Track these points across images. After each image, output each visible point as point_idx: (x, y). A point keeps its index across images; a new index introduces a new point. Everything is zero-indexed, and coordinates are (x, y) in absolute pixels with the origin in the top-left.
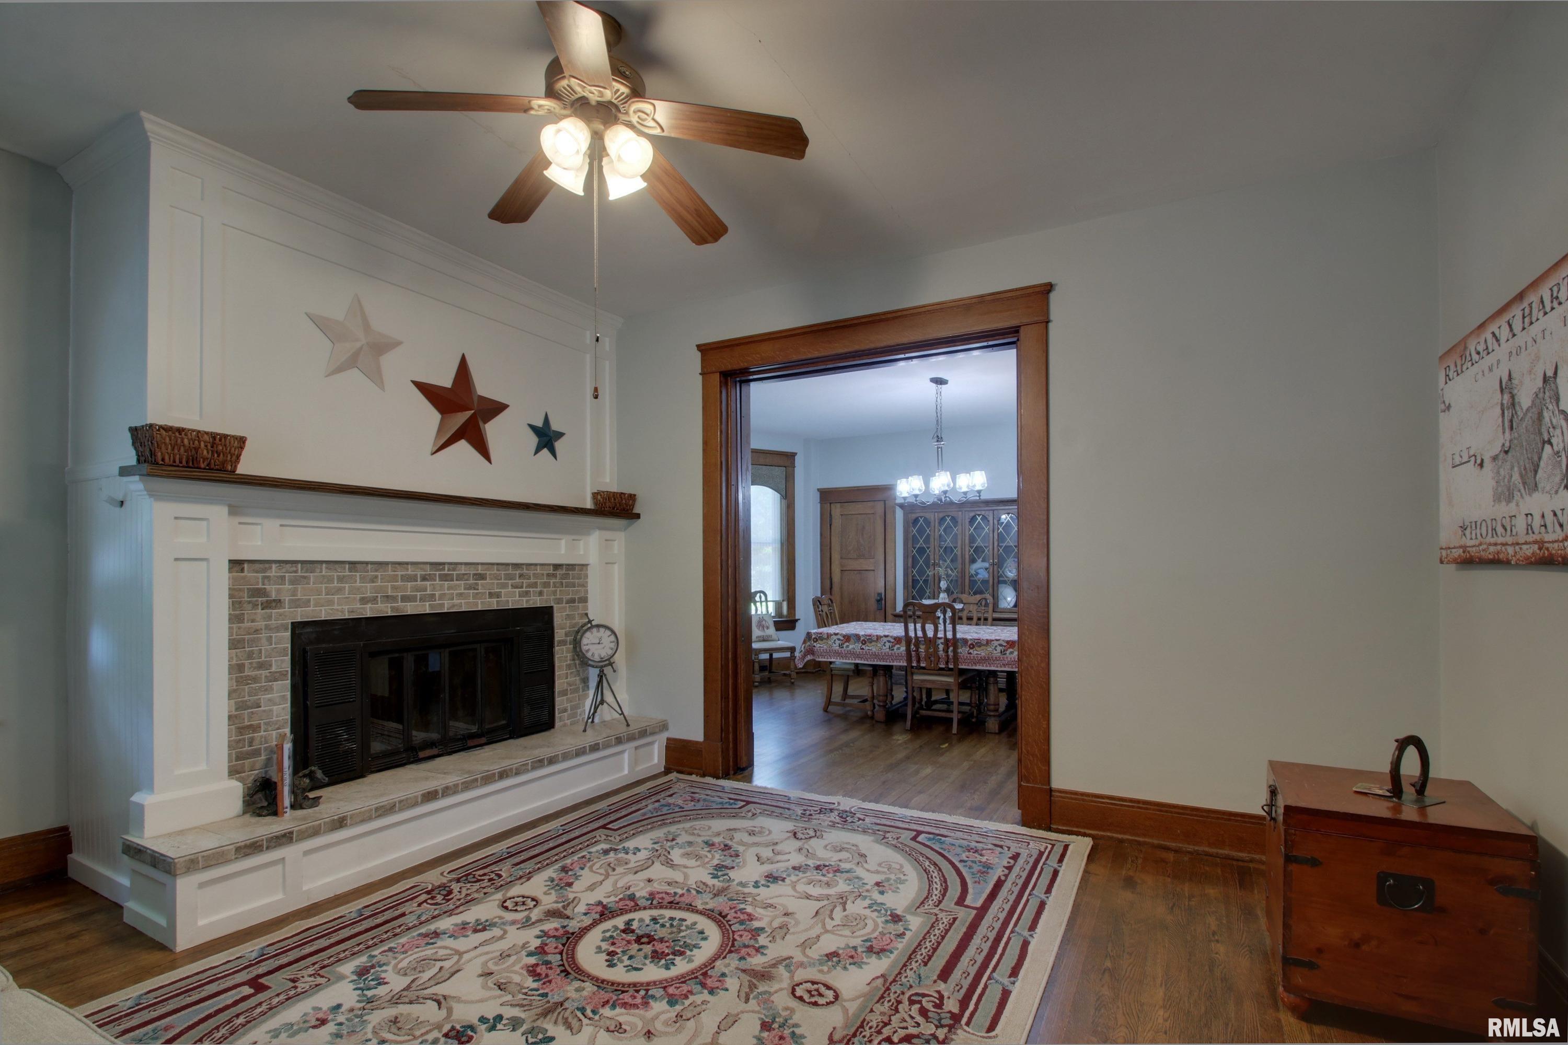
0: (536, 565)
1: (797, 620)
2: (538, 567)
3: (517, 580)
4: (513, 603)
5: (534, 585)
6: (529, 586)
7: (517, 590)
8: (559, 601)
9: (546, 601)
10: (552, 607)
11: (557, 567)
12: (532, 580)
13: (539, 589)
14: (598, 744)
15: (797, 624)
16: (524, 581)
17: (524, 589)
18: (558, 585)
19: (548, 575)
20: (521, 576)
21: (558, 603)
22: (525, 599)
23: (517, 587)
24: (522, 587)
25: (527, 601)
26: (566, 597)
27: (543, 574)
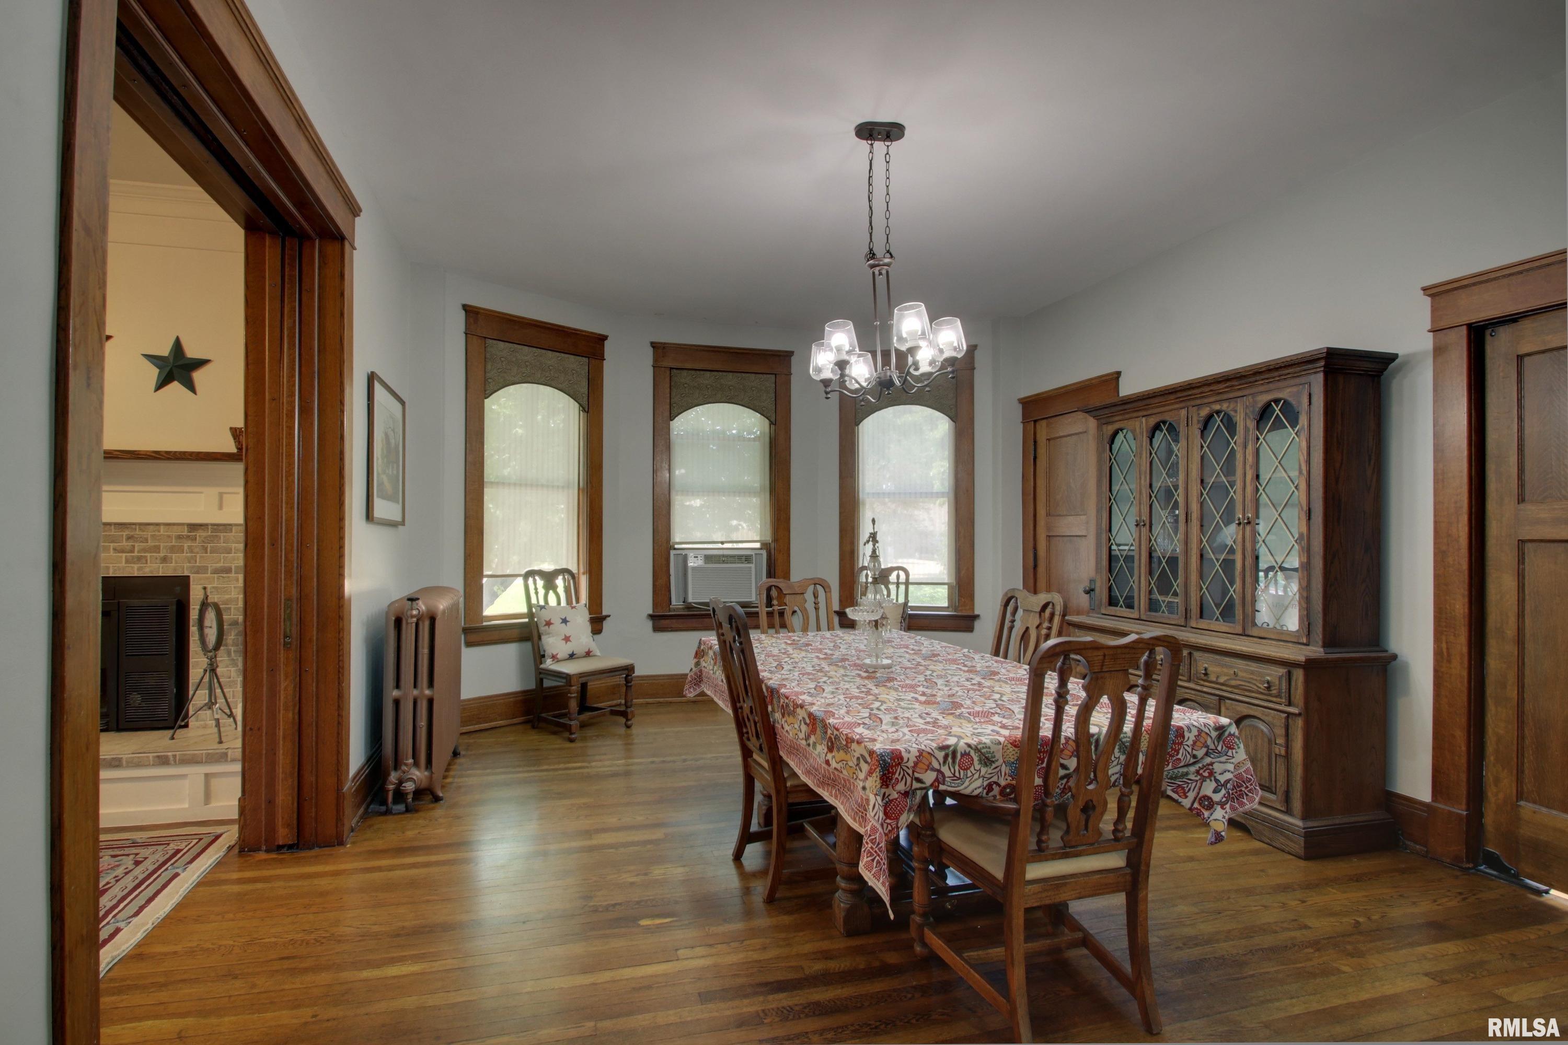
0: (158, 524)
1: (977, 617)
2: (162, 527)
3: (125, 543)
4: (115, 570)
5: (157, 549)
6: (144, 550)
7: (124, 555)
8: (200, 570)
9: (175, 570)
10: (188, 577)
11: (193, 527)
12: (151, 543)
13: (162, 555)
14: (120, 760)
15: (977, 624)
16: (136, 545)
17: (136, 554)
18: (196, 550)
19: (179, 537)
20: (129, 538)
21: (197, 573)
22: (136, 566)
23: (123, 551)
24: (132, 551)
25: (139, 569)
26: (212, 566)
27: (169, 536)
